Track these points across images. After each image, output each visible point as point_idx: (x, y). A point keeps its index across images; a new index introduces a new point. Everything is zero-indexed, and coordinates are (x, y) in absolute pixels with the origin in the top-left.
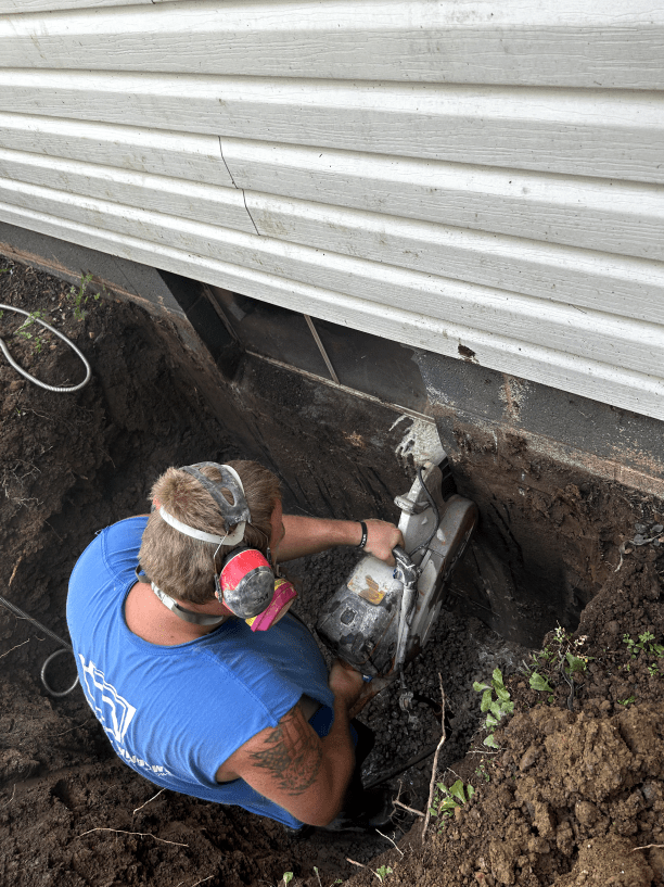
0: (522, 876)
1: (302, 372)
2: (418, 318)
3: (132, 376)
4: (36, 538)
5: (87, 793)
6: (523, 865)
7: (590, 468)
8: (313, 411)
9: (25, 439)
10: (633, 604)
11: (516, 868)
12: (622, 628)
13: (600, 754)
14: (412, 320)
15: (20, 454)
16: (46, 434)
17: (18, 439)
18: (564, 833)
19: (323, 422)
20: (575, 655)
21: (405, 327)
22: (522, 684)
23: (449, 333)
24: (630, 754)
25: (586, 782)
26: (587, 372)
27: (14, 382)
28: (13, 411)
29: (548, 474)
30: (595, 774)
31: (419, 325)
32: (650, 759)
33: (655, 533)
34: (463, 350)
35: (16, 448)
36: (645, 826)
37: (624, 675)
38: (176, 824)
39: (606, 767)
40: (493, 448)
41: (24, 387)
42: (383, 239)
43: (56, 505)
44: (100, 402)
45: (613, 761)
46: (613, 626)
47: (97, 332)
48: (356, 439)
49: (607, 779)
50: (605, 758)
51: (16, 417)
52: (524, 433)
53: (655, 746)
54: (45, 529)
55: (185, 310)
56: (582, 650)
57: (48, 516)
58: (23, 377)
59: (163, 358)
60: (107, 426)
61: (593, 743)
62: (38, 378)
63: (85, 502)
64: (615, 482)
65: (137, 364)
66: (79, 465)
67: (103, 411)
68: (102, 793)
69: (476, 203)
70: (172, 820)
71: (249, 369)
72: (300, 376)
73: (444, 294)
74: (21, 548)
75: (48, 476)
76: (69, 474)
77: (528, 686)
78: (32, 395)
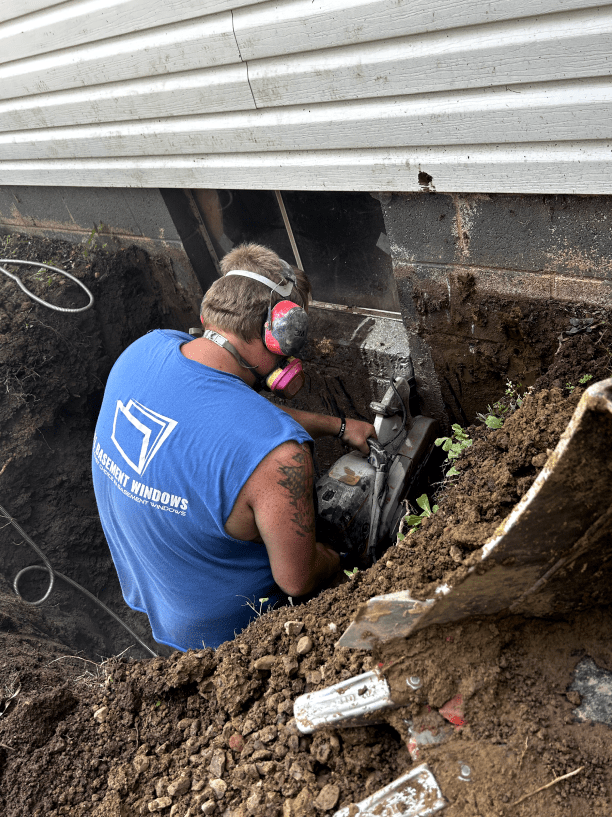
3: (128, 317)
4: (27, 443)
9: (30, 348)
15: (24, 359)
16: (49, 347)
17: (23, 347)
26: (523, 160)
27: (25, 303)
28: (22, 324)
31: (387, 162)
35: (21, 355)
40: (447, 301)
41: (34, 309)
42: (359, 72)
43: (49, 416)
44: (98, 333)
47: (102, 272)
48: (326, 344)
51: (23, 329)
52: (473, 270)
54: (37, 436)
55: (183, 239)
57: (40, 425)
58: (32, 300)
59: (156, 304)
60: (102, 355)
62: (47, 301)
63: (74, 425)
64: (551, 298)
65: (133, 307)
66: (74, 384)
67: (100, 342)
73: (408, 114)
74: (13, 450)
75: (45, 386)
76: (64, 390)
78: (39, 315)
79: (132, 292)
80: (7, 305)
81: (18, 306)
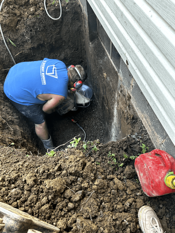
0: (44, 174)
1: (106, 50)
2: (123, 46)
3: (71, 26)
4: (27, 50)
5: (3, 108)
6: (46, 172)
7: (139, 114)
8: (101, 62)
9: (36, 24)
10: (118, 147)
11: (44, 172)
12: (111, 150)
13: (75, 164)
14: (121, 45)
15: (33, 27)
16: (42, 26)
17: (35, 23)
18: (58, 173)
19: (101, 66)
20: (97, 147)
21: (119, 47)
22: (82, 144)
23: (126, 55)
24: (81, 169)
25: (68, 167)
26: (145, 85)
27: (42, 8)
28: (37, 15)
29: (131, 110)
30: (71, 167)
31: (122, 48)
32: (85, 173)
33: (139, 138)
34: (127, 62)
35: (33, 25)
36: (73, 184)
37: (102, 158)
38: (17, 126)
39: (74, 168)
40: (125, 95)
42: (122, 14)
43: (36, 45)
44: (59, 27)
45: (76, 168)
46: (110, 148)
47: (68, 8)
48: (105, 74)
49: (72, 170)
50: (75, 166)
51: (37, 17)
52: (131, 95)
53: (89, 172)
54: (30, 49)
55: (88, 15)
56: (100, 147)
57: (32, 47)
58: (45, 9)
59: (80, 26)
60: (58, 34)
61: (76, 162)
62: (48, 11)
63: (44, 50)
65: (74, 24)
66: (46, 39)
67: (59, 30)
68: (6, 110)
69: (141, 14)
70: (17, 125)
71: (96, 42)
72: (105, 51)
74: (23, 50)
75: (37, 37)
76: (42, 40)
77: (82, 145)
78: (44, 14)
79: (75, 19)
80: (37, 6)
81: (40, 8)
